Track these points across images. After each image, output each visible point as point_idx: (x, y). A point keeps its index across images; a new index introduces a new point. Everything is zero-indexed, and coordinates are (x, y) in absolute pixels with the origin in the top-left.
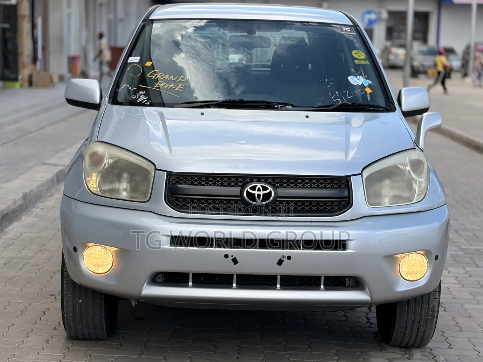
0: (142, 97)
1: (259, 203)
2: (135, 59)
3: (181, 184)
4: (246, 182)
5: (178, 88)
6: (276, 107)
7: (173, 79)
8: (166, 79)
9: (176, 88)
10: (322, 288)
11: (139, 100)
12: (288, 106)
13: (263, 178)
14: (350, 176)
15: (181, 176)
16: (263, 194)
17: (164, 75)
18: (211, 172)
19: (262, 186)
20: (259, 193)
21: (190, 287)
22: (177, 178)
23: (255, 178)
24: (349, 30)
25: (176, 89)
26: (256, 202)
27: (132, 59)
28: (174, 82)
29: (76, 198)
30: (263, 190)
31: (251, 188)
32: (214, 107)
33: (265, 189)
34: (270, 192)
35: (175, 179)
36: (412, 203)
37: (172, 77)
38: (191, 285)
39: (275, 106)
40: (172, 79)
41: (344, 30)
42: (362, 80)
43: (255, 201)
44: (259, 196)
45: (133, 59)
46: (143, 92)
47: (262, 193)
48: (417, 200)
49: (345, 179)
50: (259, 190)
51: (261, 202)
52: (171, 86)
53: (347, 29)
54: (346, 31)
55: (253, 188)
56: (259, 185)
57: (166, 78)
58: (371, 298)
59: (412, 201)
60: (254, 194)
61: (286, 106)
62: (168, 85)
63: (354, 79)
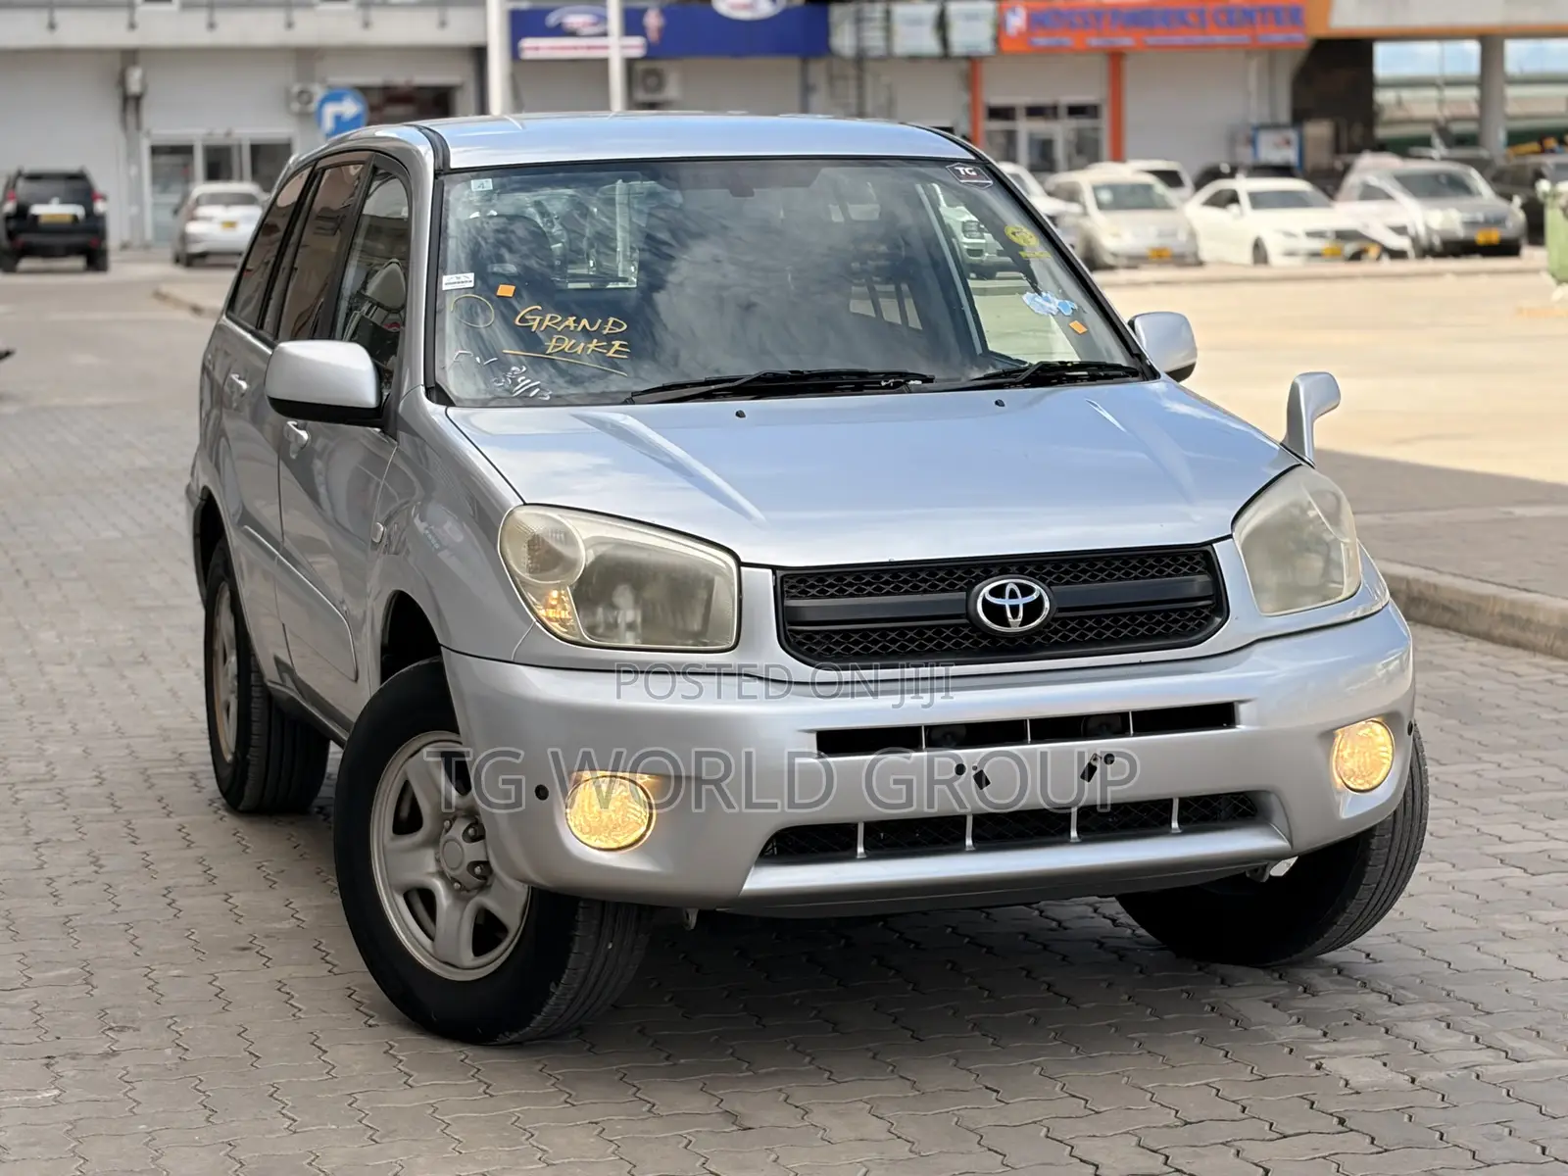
0: (522, 381)
1: (1015, 625)
2: (460, 280)
3: (794, 597)
4: (973, 578)
5: (613, 350)
6: (883, 384)
7: (591, 326)
8: (572, 328)
9: (609, 351)
10: (1175, 829)
11: (518, 391)
12: (914, 380)
13: (1012, 564)
14: (1210, 543)
15: (811, 576)
16: (1025, 605)
17: (560, 318)
18: (887, 560)
19: (1019, 586)
20: (1014, 602)
21: (862, 860)
22: (799, 582)
23: (994, 565)
24: (974, 173)
25: (610, 354)
26: (1008, 625)
27: (452, 281)
28: (598, 334)
29: (512, 659)
30: (1024, 595)
31: (993, 592)
32: (724, 396)
33: (1026, 591)
34: (1040, 599)
35: (797, 584)
36: (1340, 598)
37: (585, 322)
38: (861, 854)
39: (879, 383)
40: (588, 326)
41: (963, 173)
42: (1055, 303)
43: (1006, 624)
44: (1015, 610)
45: (455, 280)
46: (521, 369)
47: (1021, 601)
48: (1349, 591)
49: (1200, 551)
50: (1013, 595)
51: (1020, 626)
52: (592, 346)
53: (967, 170)
54: (967, 176)
55: (998, 592)
56: (1011, 583)
57: (568, 327)
58: (1291, 841)
59: (1340, 594)
60: (1003, 607)
61: (909, 381)
62: (582, 345)
63: (1037, 299)
